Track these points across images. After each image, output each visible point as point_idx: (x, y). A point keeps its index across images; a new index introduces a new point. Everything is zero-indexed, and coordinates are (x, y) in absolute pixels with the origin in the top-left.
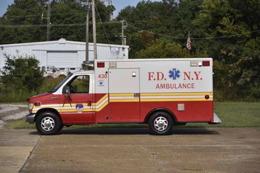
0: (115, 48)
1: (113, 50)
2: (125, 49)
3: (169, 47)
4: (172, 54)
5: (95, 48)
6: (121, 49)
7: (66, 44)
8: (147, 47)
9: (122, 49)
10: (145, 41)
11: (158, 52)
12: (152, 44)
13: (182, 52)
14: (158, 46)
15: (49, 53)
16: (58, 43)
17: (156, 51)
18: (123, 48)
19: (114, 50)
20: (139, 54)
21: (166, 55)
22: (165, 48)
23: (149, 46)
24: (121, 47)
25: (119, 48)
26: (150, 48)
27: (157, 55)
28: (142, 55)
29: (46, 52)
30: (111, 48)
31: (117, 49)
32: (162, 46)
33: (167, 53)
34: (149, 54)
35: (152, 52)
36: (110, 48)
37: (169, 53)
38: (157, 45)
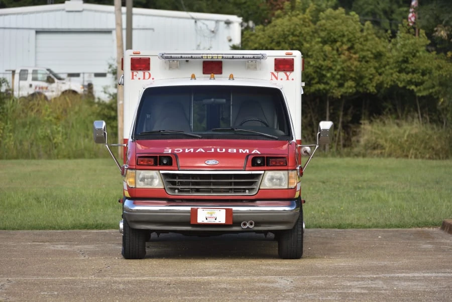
0: (207, 22)
1: (201, 27)
2: (231, 26)
3: (328, 18)
4: (336, 37)
5: (119, 22)
6: (222, 25)
7: (84, 12)
8: (273, 18)
9: (226, 25)
10: (268, 4)
11: (300, 33)
12: (286, 14)
13: (362, 31)
14: (301, 16)
15: (42, 37)
16: (63, 10)
17: (295, 30)
18: (228, 23)
19: (204, 27)
20: (253, 38)
21: (320, 40)
22: (318, 23)
23: (278, 17)
24: (221, 21)
25: (217, 21)
26: (279, 21)
27: (297, 41)
28: (259, 38)
29: (33, 32)
30: (196, 22)
31: (212, 25)
32: (312, 16)
33: (323, 34)
34: (275, 37)
35: (283, 31)
36: (193, 21)
37: (328, 34)
38: (298, 14)
